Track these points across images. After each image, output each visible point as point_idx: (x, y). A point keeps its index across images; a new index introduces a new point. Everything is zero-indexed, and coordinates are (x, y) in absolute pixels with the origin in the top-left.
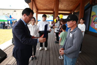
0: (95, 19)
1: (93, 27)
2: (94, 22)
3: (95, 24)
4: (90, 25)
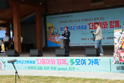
1: (53, 41)
2: (52, 35)
3: (55, 37)
4: (47, 38)
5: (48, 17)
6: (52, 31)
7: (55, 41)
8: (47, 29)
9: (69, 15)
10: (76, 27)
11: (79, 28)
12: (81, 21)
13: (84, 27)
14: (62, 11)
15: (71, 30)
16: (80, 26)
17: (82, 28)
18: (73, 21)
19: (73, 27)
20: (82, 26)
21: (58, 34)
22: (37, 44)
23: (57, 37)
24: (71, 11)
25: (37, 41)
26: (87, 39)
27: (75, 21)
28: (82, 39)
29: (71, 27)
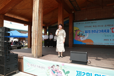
0: (79, 33)
1: (79, 40)
2: (78, 36)
4: (74, 38)
5: (75, 23)
6: (78, 33)
7: (80, 40)
8: (74, 31)
9: (93, 21)
10: (99, 31)
11: (102, 31)
12: (104, 26)
13: (107, 31)
14: (86, 19)
15: (95, 32)
16: (103, 30)
17: (105, 32)
18: (97, 26)
19: (96, 31)
20: (105, 30)
21: (83, 35)
22: (69, 42)
23: (82, 37)
24: (95, 19)
25: (69, 40)
26: (109, 40)
27: (99, 26)
28: (105, 40)
29: (95, 30)
